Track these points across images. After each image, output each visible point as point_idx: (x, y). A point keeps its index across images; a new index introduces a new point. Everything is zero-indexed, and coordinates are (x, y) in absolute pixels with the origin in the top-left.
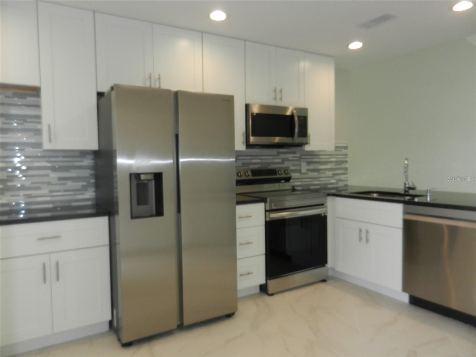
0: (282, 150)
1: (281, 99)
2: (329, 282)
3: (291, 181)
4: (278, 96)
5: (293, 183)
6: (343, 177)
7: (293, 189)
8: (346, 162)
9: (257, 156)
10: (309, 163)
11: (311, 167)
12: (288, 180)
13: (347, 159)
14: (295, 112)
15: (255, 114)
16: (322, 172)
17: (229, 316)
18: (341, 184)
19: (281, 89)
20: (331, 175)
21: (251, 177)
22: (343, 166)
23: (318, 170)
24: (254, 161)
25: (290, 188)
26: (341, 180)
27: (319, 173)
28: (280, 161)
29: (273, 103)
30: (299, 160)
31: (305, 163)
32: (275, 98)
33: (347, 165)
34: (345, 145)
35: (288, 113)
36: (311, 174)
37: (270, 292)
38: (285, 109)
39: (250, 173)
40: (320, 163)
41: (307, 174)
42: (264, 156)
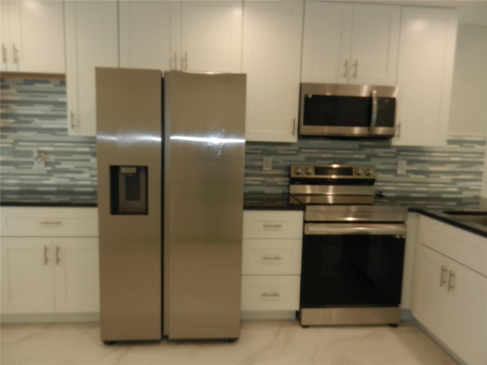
0: (366, 143)
1: (355, 75)
2: (400, 329)
3: (376, 184)
4: (352, 72)
5: (378, 186)
6: (471, 185)
7: (379, 195)
8: (482, 163)
9: (329, 149)
10: (410, 162)
11: (415, 167)
12: (371, 182)
13: (482, 160)
14: (374, 92)
15: (310, 96)
16: (433, 175)
17: (231, 341)
18: (466, 194)
19: (356, 62)
20: (449, 181)
21: (313, 176)
22: (473, 169)
23: (426, 173)
24: (323, 155)
25: (373, 193)
26: (467, 189)
27: (427, 176)
28: (363, 156)
29: (342, 81)
30: (395, 157)
31: (405, 162)
32: (345, 75)
33: (481, 169)
34: (481, 139)
35: (364, 93)
36: (413, 177)
37: (304, 322)
38: (358, 88)
39: (311, 170)
40: (431, 163)
41: (407, 176)
42: (340, 149)
